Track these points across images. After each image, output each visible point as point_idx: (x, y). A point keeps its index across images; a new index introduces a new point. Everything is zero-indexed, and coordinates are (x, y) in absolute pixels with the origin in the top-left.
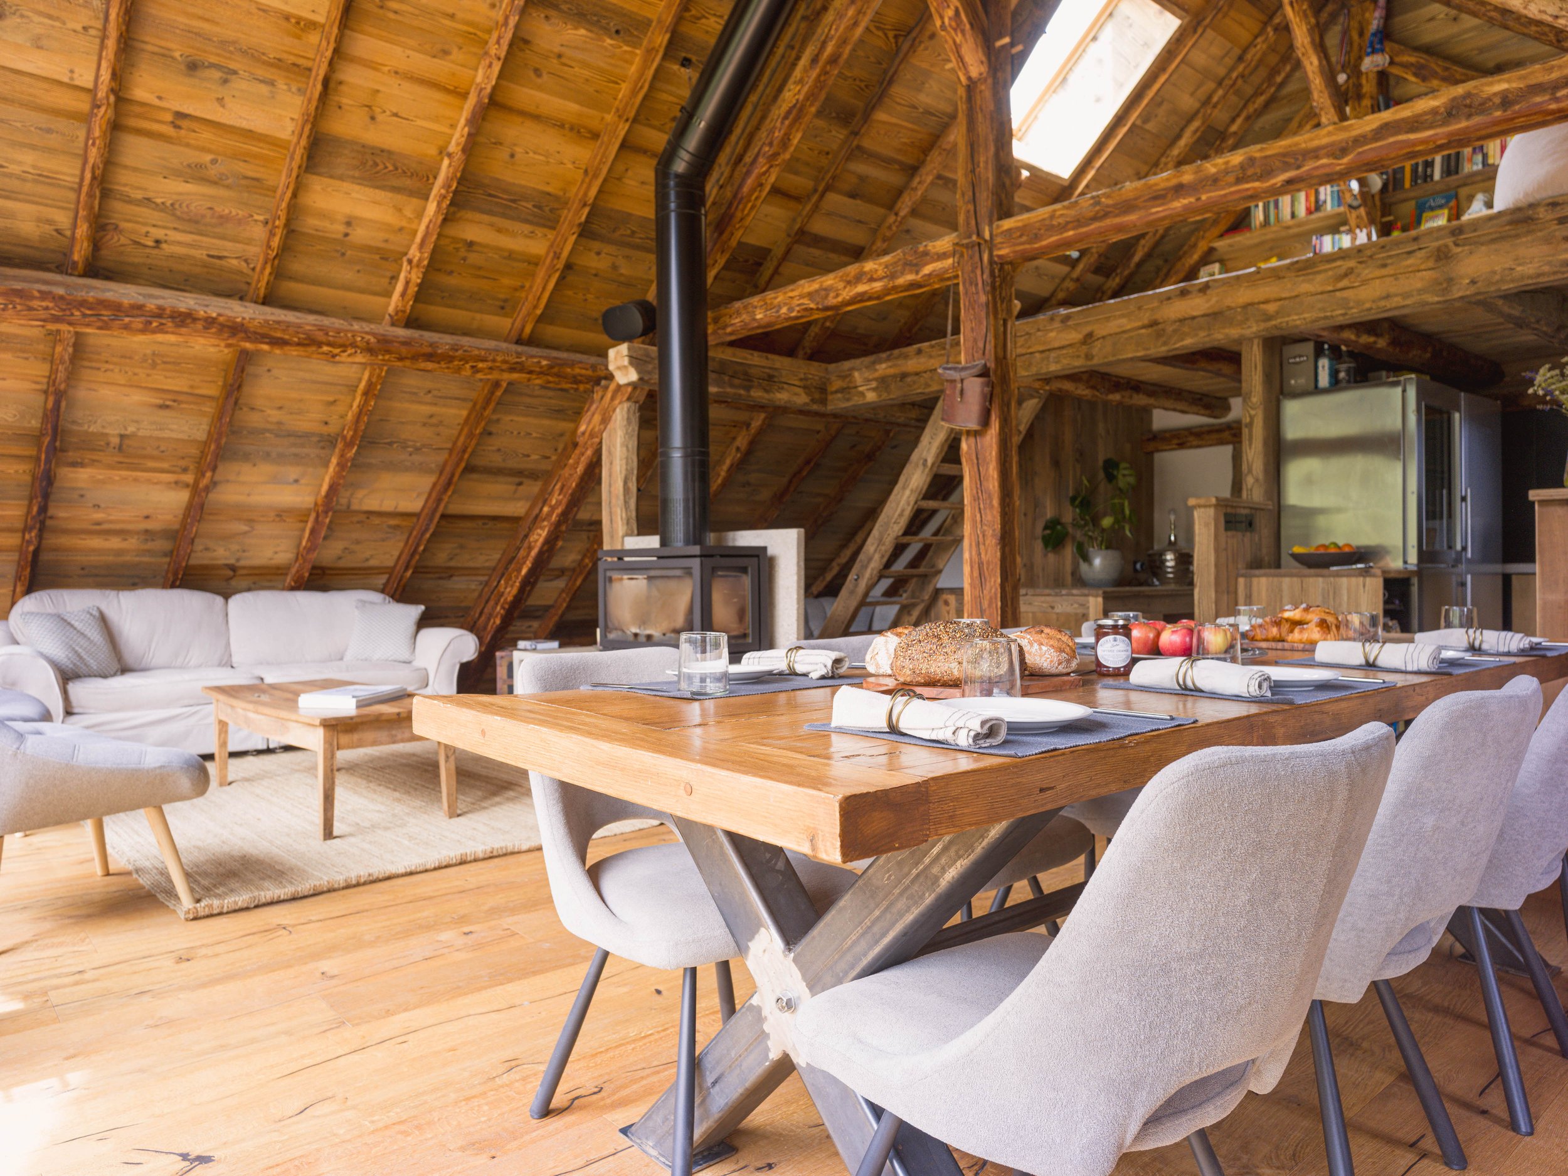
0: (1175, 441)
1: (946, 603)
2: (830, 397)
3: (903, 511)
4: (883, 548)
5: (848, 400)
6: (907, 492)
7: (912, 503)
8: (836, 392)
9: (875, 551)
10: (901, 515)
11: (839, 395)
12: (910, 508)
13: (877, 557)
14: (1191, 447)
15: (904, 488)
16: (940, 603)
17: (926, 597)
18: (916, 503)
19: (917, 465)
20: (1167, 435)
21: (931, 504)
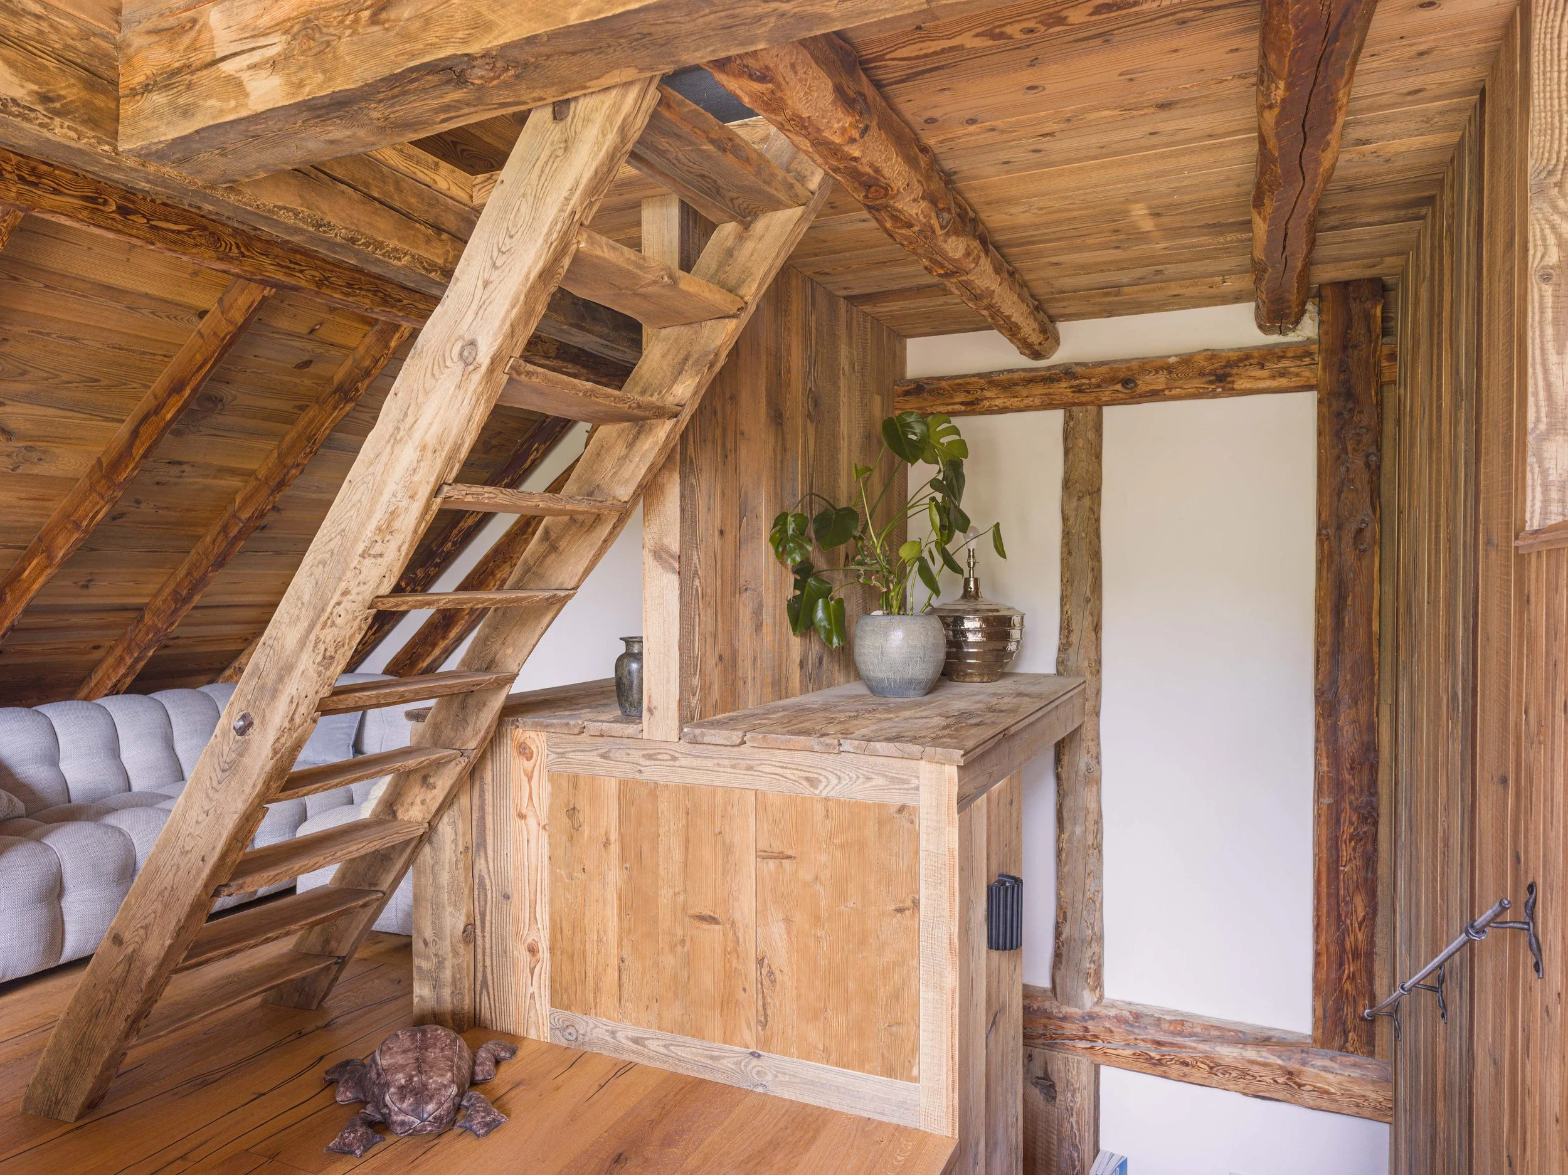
0: (961, 398)
1: (524, 751)
2: (127, 109)
3: (393, 514)
4: (329, 634)
5: (186, 112)
6: (408, 454)
7: (424, 492)
8: (147, 88)
9: (302, 643)
10: (386, 529)
11: (158, 99)
12: (417, 508)
13: (307, 662)
14: (990, 411)
15: (395, 440)
16: (508, 749)
17: (473, 744)
18: (437, 492)
19: (441, 362)
20: (944, 384)
21: (486, 496)
